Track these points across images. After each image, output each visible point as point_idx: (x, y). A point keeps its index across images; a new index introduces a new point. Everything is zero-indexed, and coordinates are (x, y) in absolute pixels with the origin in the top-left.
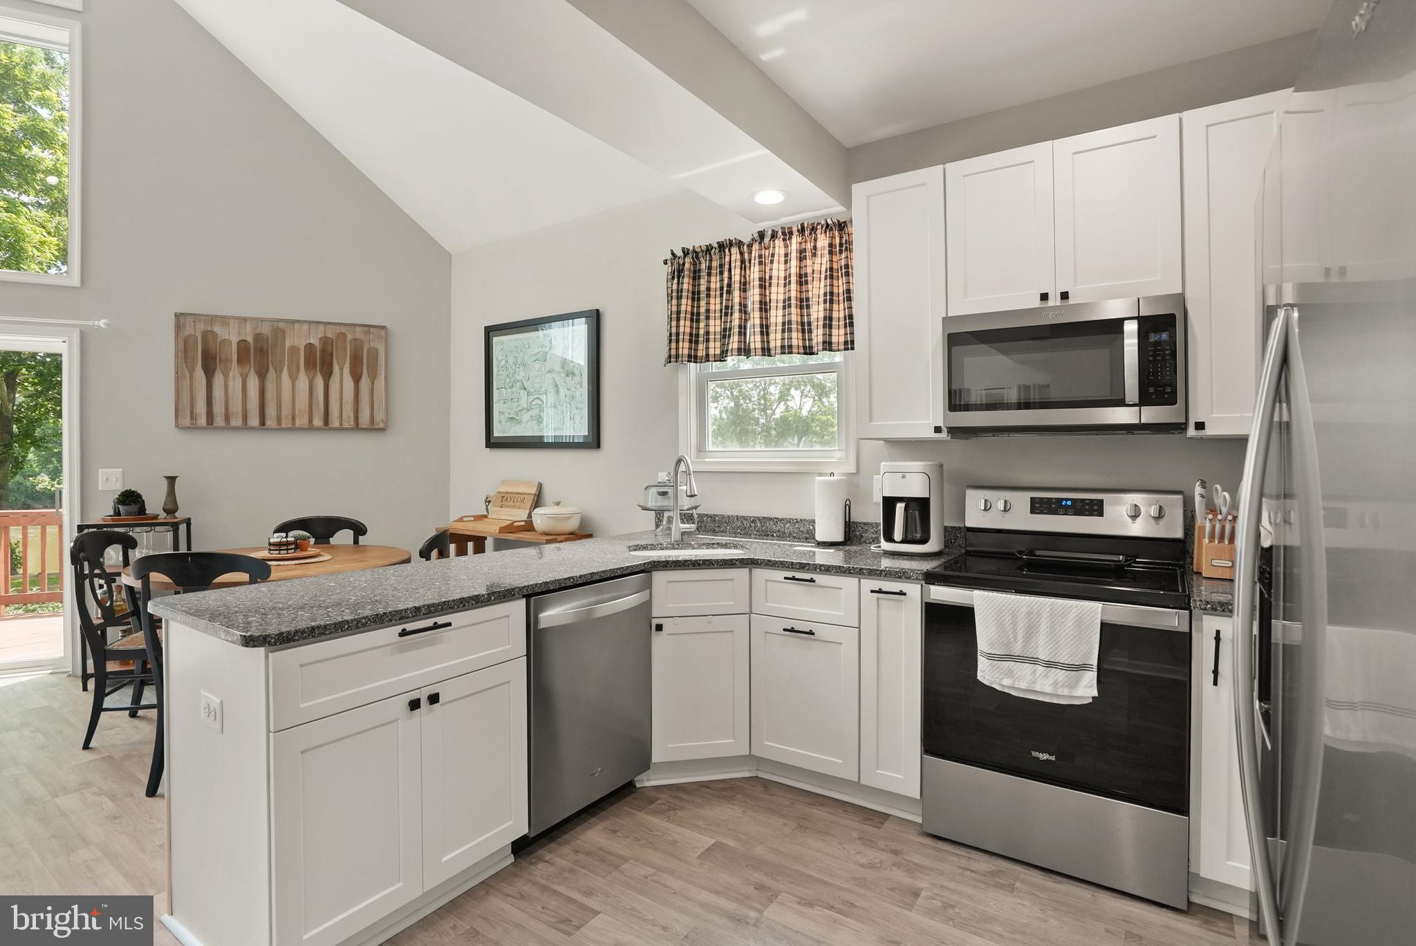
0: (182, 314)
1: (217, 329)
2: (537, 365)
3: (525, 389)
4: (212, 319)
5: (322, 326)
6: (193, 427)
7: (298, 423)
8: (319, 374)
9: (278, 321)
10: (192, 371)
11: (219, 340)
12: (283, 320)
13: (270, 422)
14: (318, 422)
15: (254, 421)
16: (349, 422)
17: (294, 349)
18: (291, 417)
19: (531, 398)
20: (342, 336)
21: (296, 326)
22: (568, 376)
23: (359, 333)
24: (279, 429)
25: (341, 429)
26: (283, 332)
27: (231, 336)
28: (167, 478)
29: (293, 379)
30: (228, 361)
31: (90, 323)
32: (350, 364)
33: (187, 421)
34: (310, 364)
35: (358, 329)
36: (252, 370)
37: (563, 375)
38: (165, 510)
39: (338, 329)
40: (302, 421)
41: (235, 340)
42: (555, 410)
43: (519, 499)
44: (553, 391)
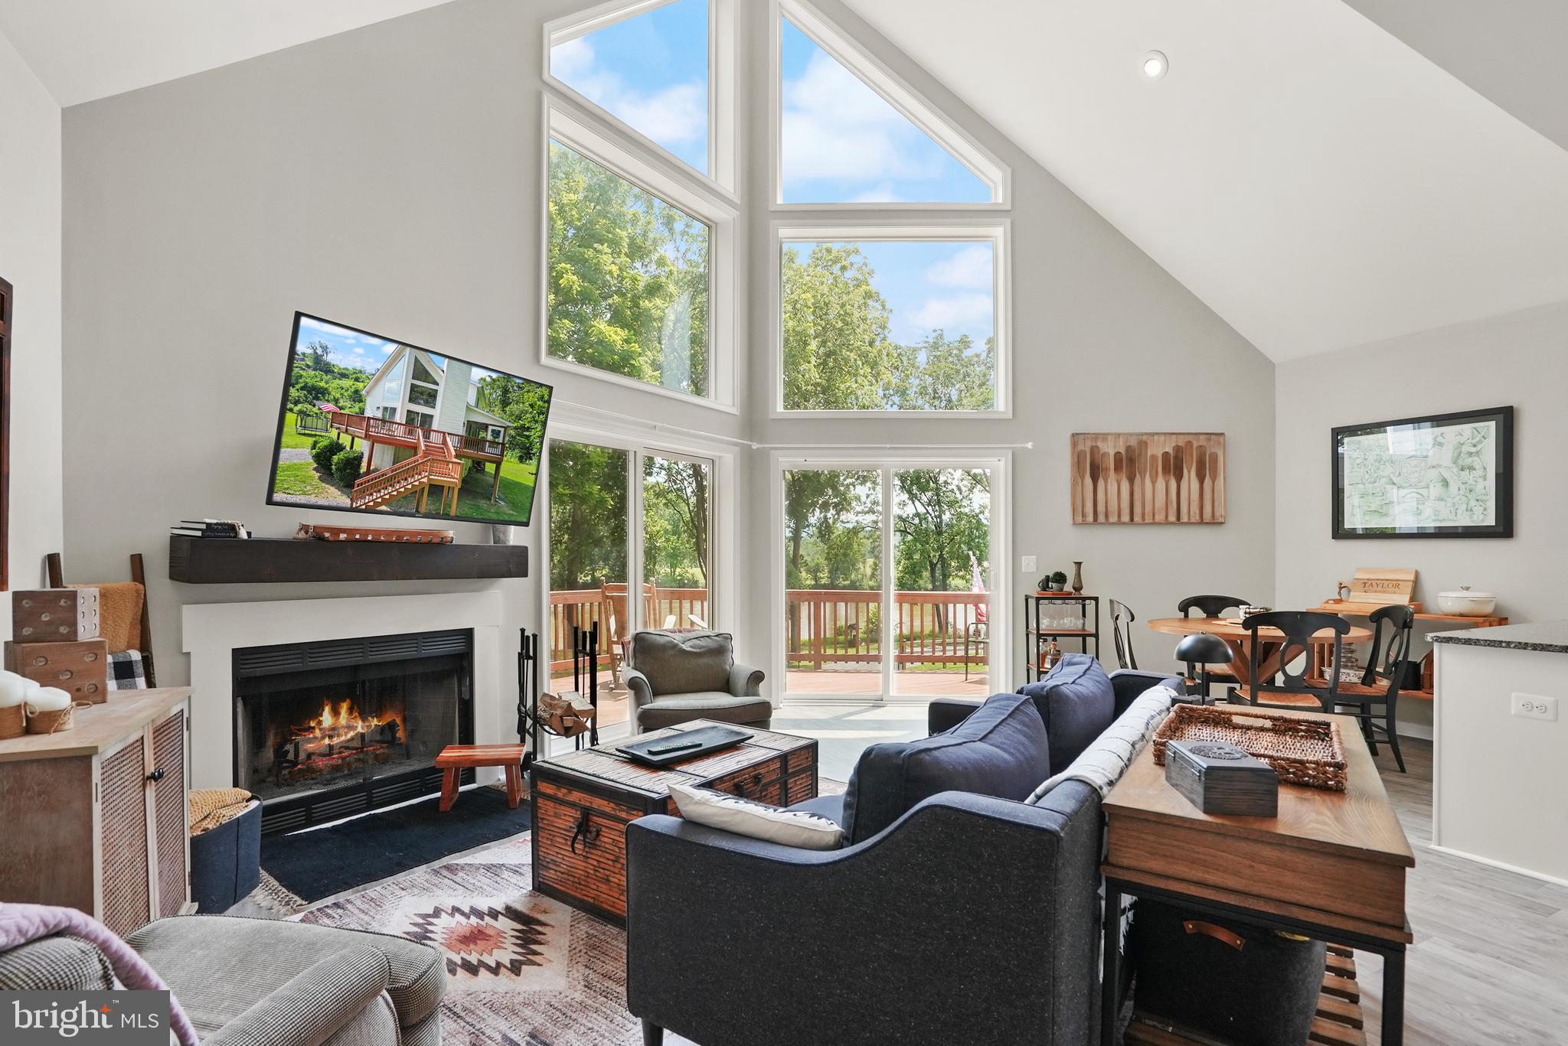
0: (1077, 434)
1: (1099, 444)
2: (1414, 462)
3: (1394, 484)
4: (1097, 436)
5: (1174, 436)
6: (1084, 523)
7: (1157, 519)
8: (1172, 477)
9: (1142, 434)
10: (1083, 478)
11: (1101, 452)
12: (1146, 434)
13: (1137, 519)
14: (1172, 518)
15: (1126, 518)
16: (1196, 518)
17: (1154, 457)
18: (1151, 514)
19: (1403, 493)
20: (1189, 443)
21: (1156, 438)
22: (1462, 470)
23: (1202, 441)
24: (1144, 524)
25: (1189, 523)
26: (1146, 443)
27: (1109, 449)
28: (1075, 563)
29: (1154, 482)
30: (1107, 469)
31: (1019, 445)
32: (1197, 466)
33: (1079, 519)
34: (1166, 470)
35: (1202, 437)
36: (1124, 475)
37: (1455, 470)
38: (1074, 588)
39: (1187, 438)
40: (1160, 517)
41: (1112, 453)
42: (1443, 503)
43: (1390, 586)
44: (1439, 485)
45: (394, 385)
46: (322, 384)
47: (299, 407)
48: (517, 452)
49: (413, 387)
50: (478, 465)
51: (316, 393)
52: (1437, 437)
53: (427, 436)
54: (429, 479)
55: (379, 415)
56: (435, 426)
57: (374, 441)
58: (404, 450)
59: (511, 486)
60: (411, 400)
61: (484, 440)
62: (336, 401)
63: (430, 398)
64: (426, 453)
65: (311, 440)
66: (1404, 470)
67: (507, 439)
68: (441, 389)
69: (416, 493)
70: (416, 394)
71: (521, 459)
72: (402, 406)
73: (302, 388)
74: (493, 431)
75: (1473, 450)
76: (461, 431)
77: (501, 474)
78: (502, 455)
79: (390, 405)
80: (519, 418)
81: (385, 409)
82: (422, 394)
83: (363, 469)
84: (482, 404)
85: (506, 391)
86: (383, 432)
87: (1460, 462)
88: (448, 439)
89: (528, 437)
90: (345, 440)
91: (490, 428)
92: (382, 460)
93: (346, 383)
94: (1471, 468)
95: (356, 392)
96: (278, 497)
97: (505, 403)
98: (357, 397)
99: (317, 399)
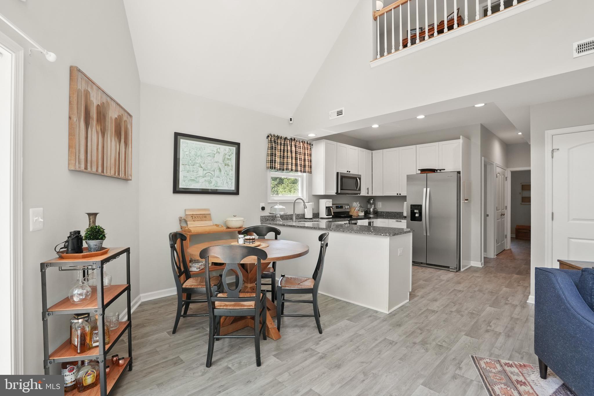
1: (89, 90)
2: (209, 158)
3: (202, 167)
4: (88, 81)
5: (119, 106)
6: (78, 171)
8: (117, 140)
9: (108, 96)
10: (79, 120)
11: (90, 99)
12: (110, 96)
13: (105, 171)
14: (117, 173)
16: (123, 175)
17: (112, 119)
18: (110, 169)
19: (205, 172)
21: (113, 102)
22: (225, 165)
23: (126, 116)
24: (106, 176)
26: (109, 104)
27: (94, 98)
30: (93, 119)
32: (124, 138)
33: (77, 165)
34: (116, 132)
35: (126, 113)
36: (100, 130)
37: (223, 165)
39: (122, 111)
40: (112, 172)
41: (95, 104)
42: (219, 179)
43: (203, 217)
44: (218, 170)
52: (217, 149)
66: (206, 162)
75: (229, 158)
87: (225, 162)
94: (228, 165)
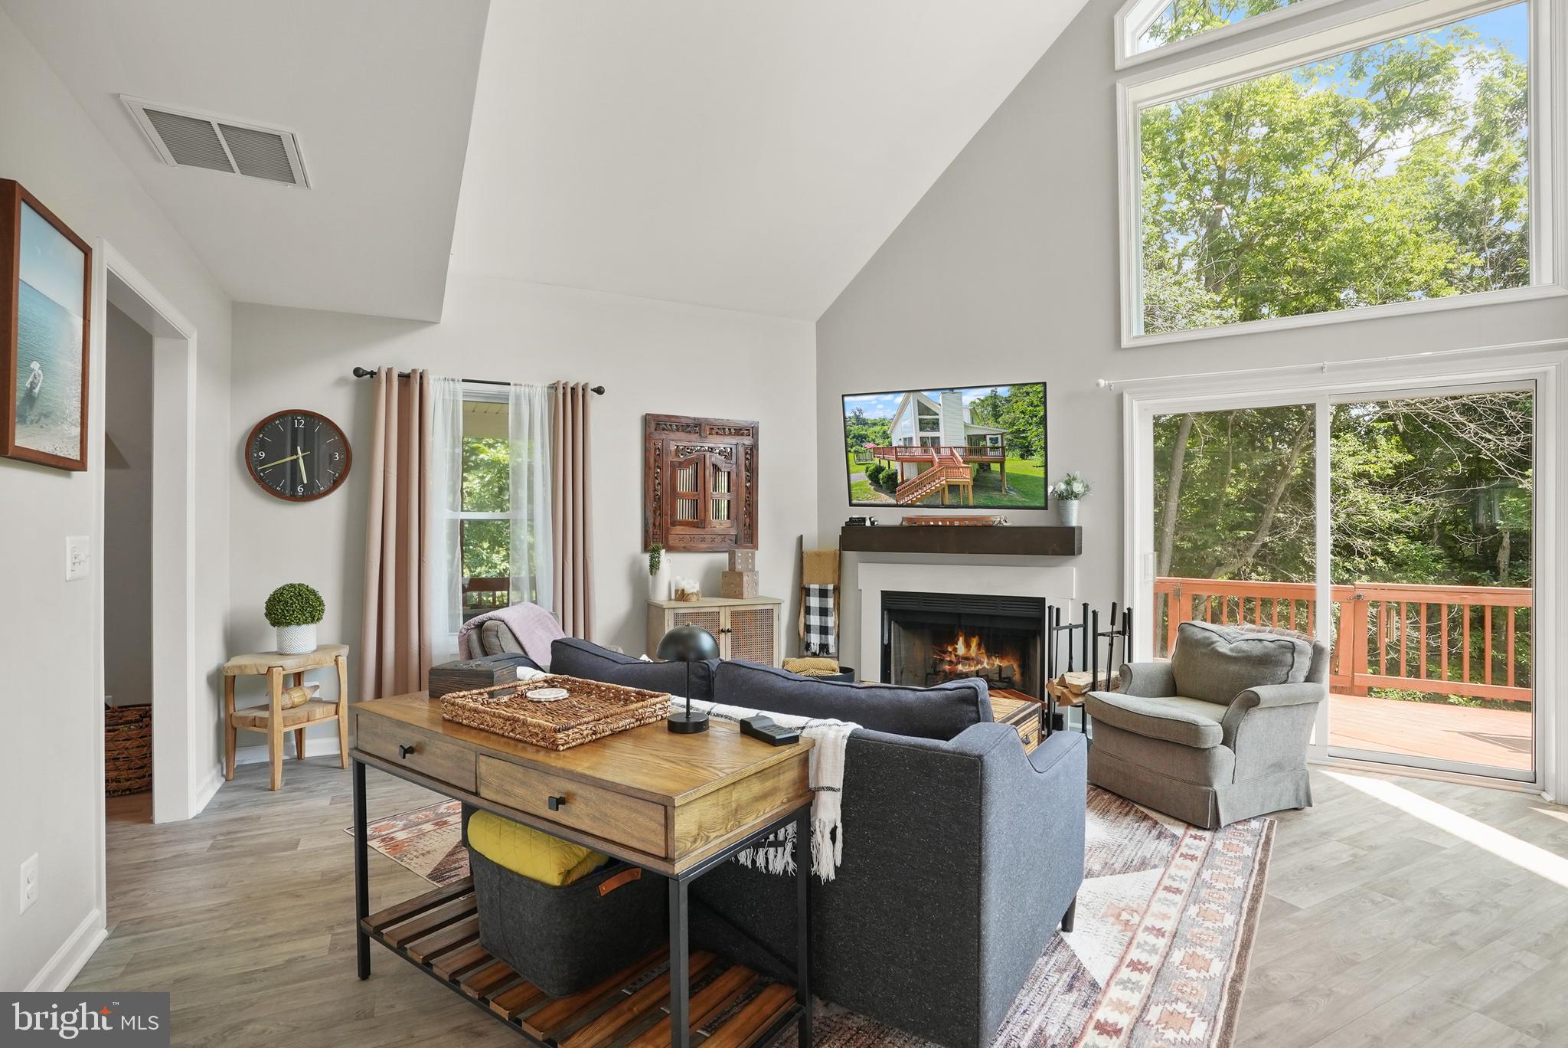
45: (907, 423)
46: (864, 432)
47: (854, 448)
48: (1018, 452)
49: (920, 420)
50: (984, 467)
51: (861, 439)
53: (938, 451)
54: (947, 482)
55: (902, 444)
56: (942, 444)
57: (902, 461)
58: (924, 464)
59: (1018, 480)
60: (921, 430)
61: (985, 448)
62: (874, 441)
63: (935, 425)
64: (940, 464)
65: (864, 467)
67: (1005, 442)
68: (941, 417)
69: (940, 492)
70: (923, 425)
71: (1022, 457)
72: (916, 435)
73: (853, 437)
74: (991, 439)
76: (964, 444)
77: (1007, 470)
78: (1004, 455)
79: (907, 436)
80: (1013, 424)
81: (905, 439)
82: (928, 424)
83: (899, 480)
84: (976, 420)
85: (995, 407)
86: (907, 455)
88: (955, 451)
89: (1025, 438)
90: (884, 463)
91: (988, 437)
92: (910, 473)
93: (877, 428)
95: (884, 432)
96: (854, 502)
97: (996, 416)
98: (885, 436)
99: (862, 442)
